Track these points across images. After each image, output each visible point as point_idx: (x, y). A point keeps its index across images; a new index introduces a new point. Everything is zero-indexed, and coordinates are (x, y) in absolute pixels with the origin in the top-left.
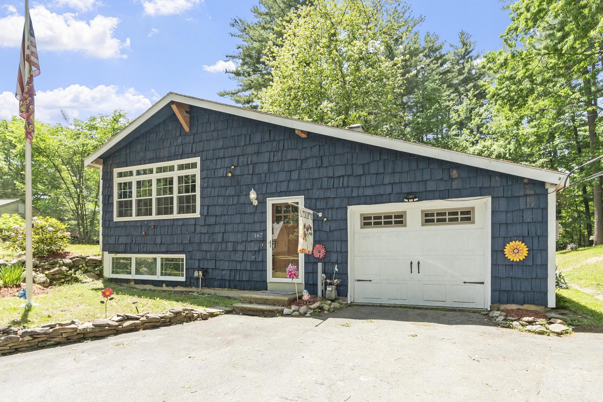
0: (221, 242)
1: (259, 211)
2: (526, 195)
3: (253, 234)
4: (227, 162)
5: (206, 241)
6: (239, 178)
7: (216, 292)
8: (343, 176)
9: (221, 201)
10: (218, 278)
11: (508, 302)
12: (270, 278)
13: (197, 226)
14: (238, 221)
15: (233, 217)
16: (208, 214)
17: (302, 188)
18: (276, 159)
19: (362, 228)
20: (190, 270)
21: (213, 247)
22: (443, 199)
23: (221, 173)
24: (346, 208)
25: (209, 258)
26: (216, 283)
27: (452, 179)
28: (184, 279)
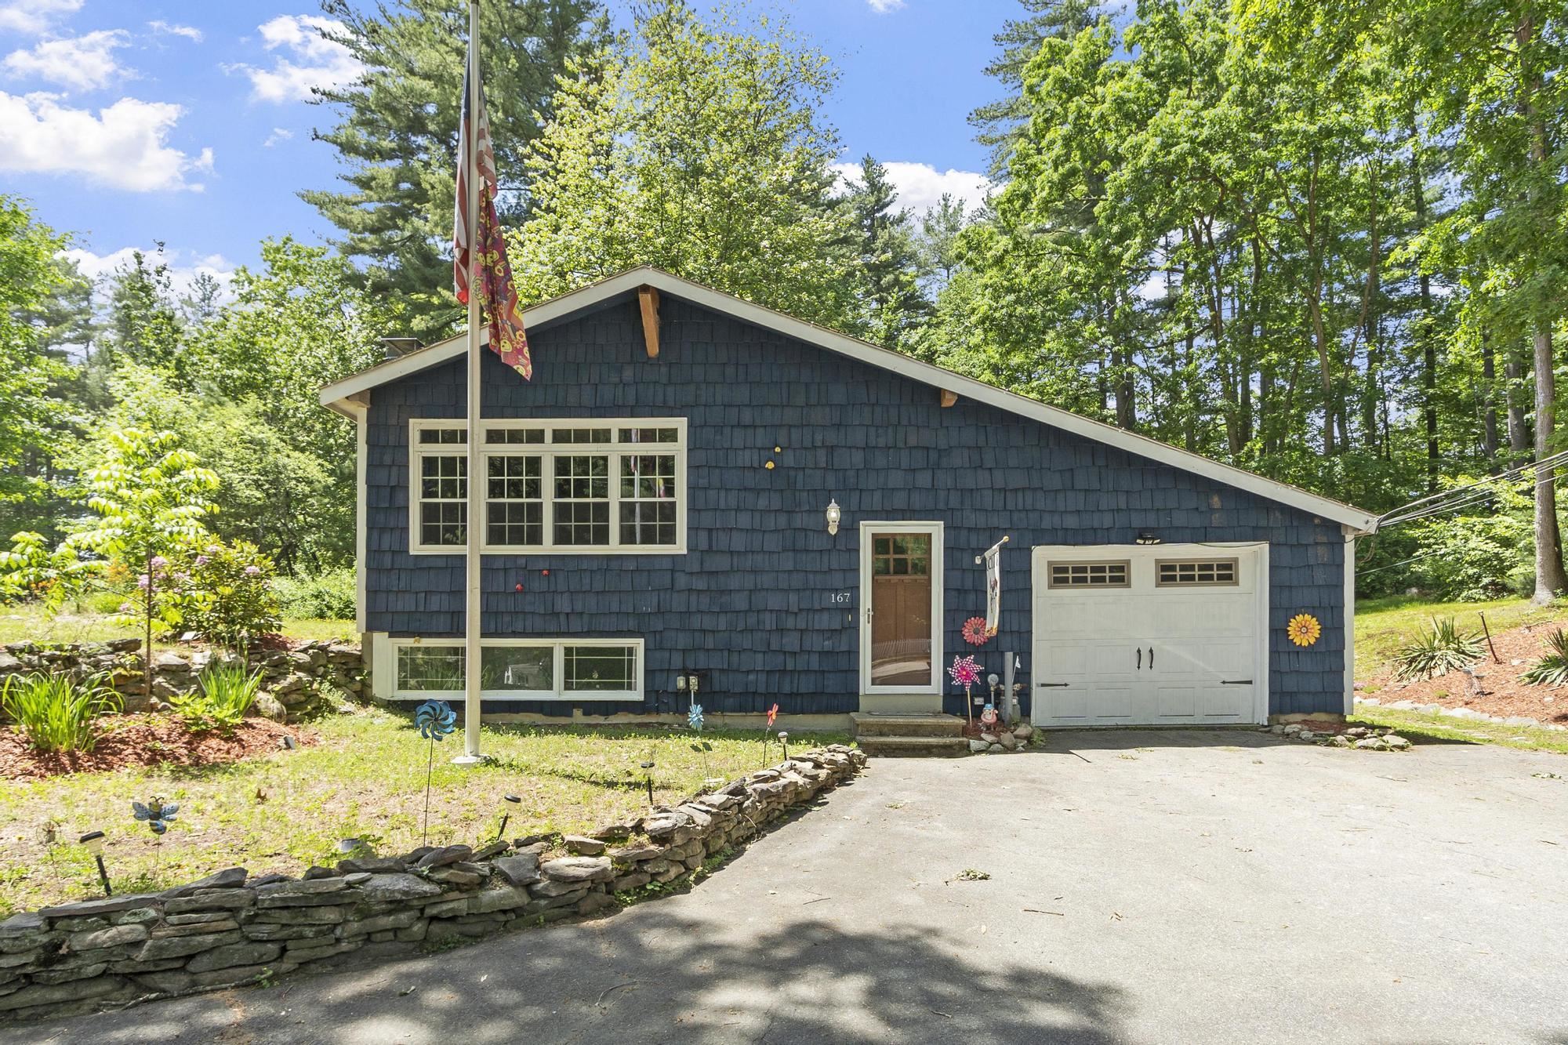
0: (746, 612)
1: (840, 546)
2: (1317, 544)
3: (826, 594)
4: (761, 438)
5: (703, 607)
6: (792, 473)
7: (728, 720)
8: (1024, 489)
9: (744, 520)
10: (737, 690)
11: (1292, 712)
12: (866, 687)
13: (677, 575)
14: (790, 566)
15: (776, 556)
16: (710, 546)
17: (942, 506)
18: (882, 442)
19: (1050, 587)
20: (658, 674)
21: (722, 622)
22: (1196, 542)
23: (746, 458)
24: (1031, 551)
25: (711, 646)
26: (730, 702)
27: (1212, 510)
28: (637, 695)
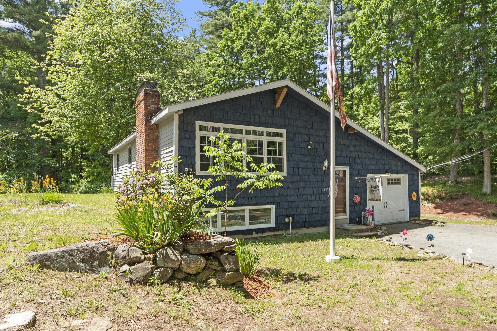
0: (303, 195)
1: (326, 174)
2: (415, 174)
3: (323, 189)
4: (306, 138)
5: (291, 194)
8: (365, 158)
9: (302, 165)
10: (300, 221)
11: (412, 217)
13: (284, 183)
14: (314, 180)
15: (310, 177)
16: (293, 173)
17: (348, 162)
20: (280, 217)
21: (297, 198)
23: (302, 144)
24: (366, 176)
25: (294, 207)
27: (399, 165)
28: (272, 225)
